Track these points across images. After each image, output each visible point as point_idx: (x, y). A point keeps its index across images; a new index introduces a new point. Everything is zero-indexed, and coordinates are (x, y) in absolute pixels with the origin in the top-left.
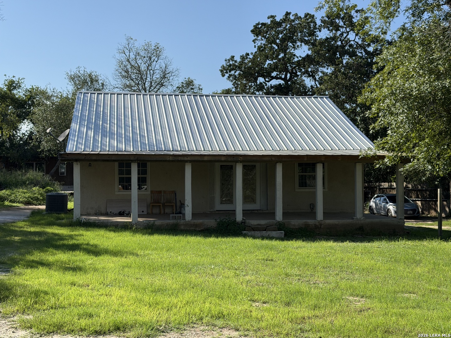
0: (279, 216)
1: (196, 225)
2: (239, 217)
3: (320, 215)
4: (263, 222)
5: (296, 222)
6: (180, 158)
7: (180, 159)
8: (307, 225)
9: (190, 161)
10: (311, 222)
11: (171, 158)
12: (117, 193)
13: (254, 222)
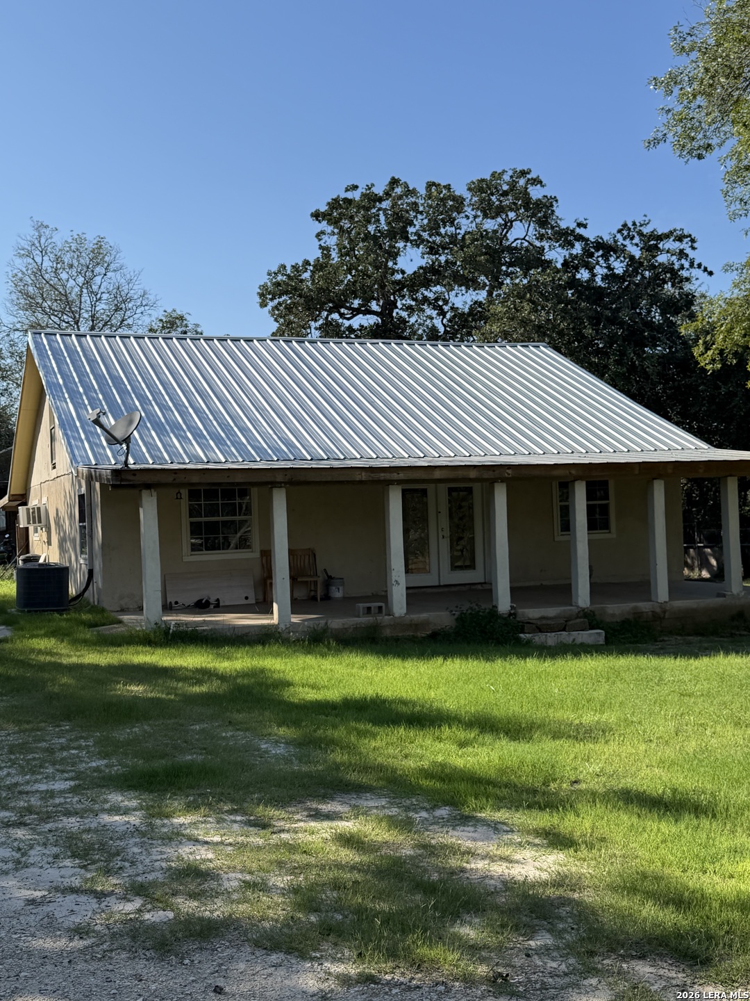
0: (583, 596)
1: (416, 626)
2: (504, 603)
3: (662, 592)
4: (551, 612)
5: (617, 609)
6: (382, 475)
7: (382, 478)
8: (638, 614)
9: (399, 482)
10: (644, 606)
11: (364, 476)
12: (186, 559)
13: (533, 613)
